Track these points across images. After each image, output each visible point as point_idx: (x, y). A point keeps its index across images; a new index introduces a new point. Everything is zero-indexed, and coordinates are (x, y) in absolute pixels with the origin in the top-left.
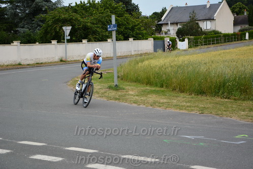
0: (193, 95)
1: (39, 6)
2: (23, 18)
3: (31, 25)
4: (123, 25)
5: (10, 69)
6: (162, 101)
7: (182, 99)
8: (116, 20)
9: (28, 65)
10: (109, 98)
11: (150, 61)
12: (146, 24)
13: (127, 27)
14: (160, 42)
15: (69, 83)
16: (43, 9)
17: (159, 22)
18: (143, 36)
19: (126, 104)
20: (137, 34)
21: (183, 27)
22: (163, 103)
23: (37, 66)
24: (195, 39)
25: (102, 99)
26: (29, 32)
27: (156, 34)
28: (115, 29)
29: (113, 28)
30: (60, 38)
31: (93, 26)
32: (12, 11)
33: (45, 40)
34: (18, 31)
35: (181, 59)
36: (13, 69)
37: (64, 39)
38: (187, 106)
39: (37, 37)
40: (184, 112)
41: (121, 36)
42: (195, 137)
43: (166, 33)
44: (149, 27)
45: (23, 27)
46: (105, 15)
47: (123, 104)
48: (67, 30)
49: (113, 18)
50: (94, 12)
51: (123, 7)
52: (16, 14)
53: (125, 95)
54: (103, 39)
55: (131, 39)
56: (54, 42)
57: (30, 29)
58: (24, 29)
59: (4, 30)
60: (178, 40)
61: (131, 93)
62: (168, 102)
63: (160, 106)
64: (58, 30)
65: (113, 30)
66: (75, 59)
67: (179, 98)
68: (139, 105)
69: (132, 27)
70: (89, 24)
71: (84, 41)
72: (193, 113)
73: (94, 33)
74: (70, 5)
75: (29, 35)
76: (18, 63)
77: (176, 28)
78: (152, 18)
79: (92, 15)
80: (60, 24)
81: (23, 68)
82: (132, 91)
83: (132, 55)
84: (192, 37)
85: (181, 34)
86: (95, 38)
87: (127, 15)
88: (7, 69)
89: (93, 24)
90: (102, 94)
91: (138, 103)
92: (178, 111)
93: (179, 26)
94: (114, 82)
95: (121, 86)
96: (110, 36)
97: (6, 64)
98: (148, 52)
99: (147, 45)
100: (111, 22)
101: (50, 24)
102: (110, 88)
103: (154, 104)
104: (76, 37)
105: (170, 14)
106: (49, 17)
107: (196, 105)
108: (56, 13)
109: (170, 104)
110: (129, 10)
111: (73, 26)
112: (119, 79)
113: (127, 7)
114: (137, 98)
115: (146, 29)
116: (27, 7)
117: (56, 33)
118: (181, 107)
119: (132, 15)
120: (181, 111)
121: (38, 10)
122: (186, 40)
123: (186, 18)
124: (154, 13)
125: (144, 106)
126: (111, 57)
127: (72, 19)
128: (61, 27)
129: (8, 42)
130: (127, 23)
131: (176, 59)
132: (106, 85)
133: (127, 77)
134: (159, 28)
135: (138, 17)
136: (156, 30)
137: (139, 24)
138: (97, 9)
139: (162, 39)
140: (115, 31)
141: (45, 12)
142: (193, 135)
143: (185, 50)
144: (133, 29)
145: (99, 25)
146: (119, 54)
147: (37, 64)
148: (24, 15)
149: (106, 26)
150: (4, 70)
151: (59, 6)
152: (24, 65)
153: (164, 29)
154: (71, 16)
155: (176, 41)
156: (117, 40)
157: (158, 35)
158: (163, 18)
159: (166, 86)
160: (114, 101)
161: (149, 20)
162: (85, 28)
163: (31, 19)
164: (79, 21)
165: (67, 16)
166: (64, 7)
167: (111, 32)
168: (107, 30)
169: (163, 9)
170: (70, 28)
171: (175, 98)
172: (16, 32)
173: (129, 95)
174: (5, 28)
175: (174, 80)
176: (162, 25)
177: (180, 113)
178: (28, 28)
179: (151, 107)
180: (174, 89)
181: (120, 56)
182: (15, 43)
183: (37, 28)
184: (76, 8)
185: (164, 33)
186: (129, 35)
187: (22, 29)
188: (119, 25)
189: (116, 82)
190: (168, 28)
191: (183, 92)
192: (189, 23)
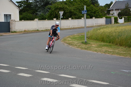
0: (127, 48)
1: (48, 1)
2: (40, 7)
3: (44, 11)
4: (89, 10)
5: (33, 33)
6: (110, 50)
7: (121, 50)
8: (86, 8)
9: (42, 30)
10: (82, 48)
11: (103, 29)
12: (102, 10)
13: (92, 11)
14: (109, 19)
15: (62, 40)
16: (50, 3)
17: (108, 9)
18: (100, 16)
19: (91, 52)
20: (97, 15)
21: (122, 12)
22: (110, 52)
23: (46, 31)
24: (128, 18)
25: (78, 49)
26: (43, 14)
27: (107, 15)
28: (86, 13)
29: (84, 12)
30: (57, 17)
31: (75, 11)
32: (35, 4)
33: (50, 18)
34: (37, 13)
35: (121, 28)
36: (34, 32)
37: (60, 18)
38: (124, 54)
39: (46, 17)
40: (122, 56)
41: (88, 16)
42: (129, 71)
43: (112, 15)
44: (103, 11)
45: (40, 12)
46: (80, 5)
47: (89, 51)
48: (61, 13)
49: (85, 7)
50: (75, 4)
51: (90, 2)
52: (37, 6)
53: (90, 47)
54: (79, 18)
55: (94, 18)
56: (55, 19)
57: (43, 13)
58: (40, 13)
59: (31, 13)
60: (118, 18)
61: (93, 46)
62: (113, 51)
63: (109, 53)
64: (57, 13)
65: (85, 14)
66: (65, 28)
67: (119, 49)
68: (98, 52)
69: (94, 12)
70: (72, 10)
71: (70, 19)
72: (127, 57)
73: (75, 14)
74: (63, 1)
75: (43, 16)
76: (37, 29)
77: (118, 12)
78: (105, 7)
79: (74, 6)
80: (58, 10)
81: (39, 32)
82: (94, 45)
83: (94, 26)
84: (126, 17)
85: (120, 15)
86: (75, 17)
87: (92, 6)
88: (32, 33)
89: (75, 10)
90: (79, 46)
91: (97, 51)
92: (119, 56)
93: (119, 11)
94: (84, 40)
95: (88, 42)
96: (83, 16)
97: (31, 30)
98: (103, 24)
99: (102, 21)
100: (84, 9)
101: (53, 10)
102: (82, 43)
103: (105, 52)
104: (66, 17)
105: (115, 5)
106: (52, 7)
107: (129, 53)
108: (56, 4)
109: (115, 52)
110: (93, 3)
111: (64, 11)
112: (87, 38)
113: (92, 1)
114: (97, 48)
115: (101, 13)
116: (42, 2)
117: (56, 14)
118: (120, 54)
119: (95, 5)
120: (121, 56)
121: (47, 3)
122: (123, 19)
123: (123, 7)
124: (106, 4)
125: (100, 53)
126: (83, 27)
127: (64, 8)
128: (58, 12)
129: (32, 19)
130: (92, 9)
131: (118, 29)
132: (81, 42)
133: (92, 37)
134: (109, 12)
135: (98, 7)
136: (107, 13)
137: (98, 10)
138: (77, 2)
139: (110, 18)
140: (86, 14)
141: (51, 4)
142: (128, 70)
143: (122, 24)
144: (95, 13)
145: (77, 11)
146: (87, 26)
147: (46, 30)
148: (40, 6)
149: (81, 11)
150: (30, 33)
151: (58, 1)
152: (40, 31)
153: (111, 12)
154: (63, 6)
155: (118, 19)
156: (86, 18)
157: (108, 16)
158: (111, 7)
159: (112, 43)
160: (84, 50)
161: (104, 8)
162: (71, 12)
163: (44, 8)
164: (67, 8)
165: (61, 6)
166: (60, 2)
167: (83, 14)
168: (82, 13)
169: (111, 2)
170: (62, 12)
171: (117, 49)
172: (37, 14)
173: (92, 47)
174: (31, 12)
175: (117, 39)
176: (110, 10)
177: (120, 57)
178: (42, 12)
179: (104, 54)
180: (117, 44)
181: (88, 27)
182: (36, 20)
183: (47, 12)
184: (66, 2)
185: (111, 15)
186: (92, 16)
187: (39, 13)
188: (88, 10)
189: (86, 40)
190: (113, 12)
191: (122, 46)
192: (125, 9)
